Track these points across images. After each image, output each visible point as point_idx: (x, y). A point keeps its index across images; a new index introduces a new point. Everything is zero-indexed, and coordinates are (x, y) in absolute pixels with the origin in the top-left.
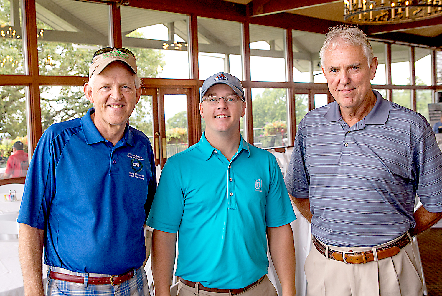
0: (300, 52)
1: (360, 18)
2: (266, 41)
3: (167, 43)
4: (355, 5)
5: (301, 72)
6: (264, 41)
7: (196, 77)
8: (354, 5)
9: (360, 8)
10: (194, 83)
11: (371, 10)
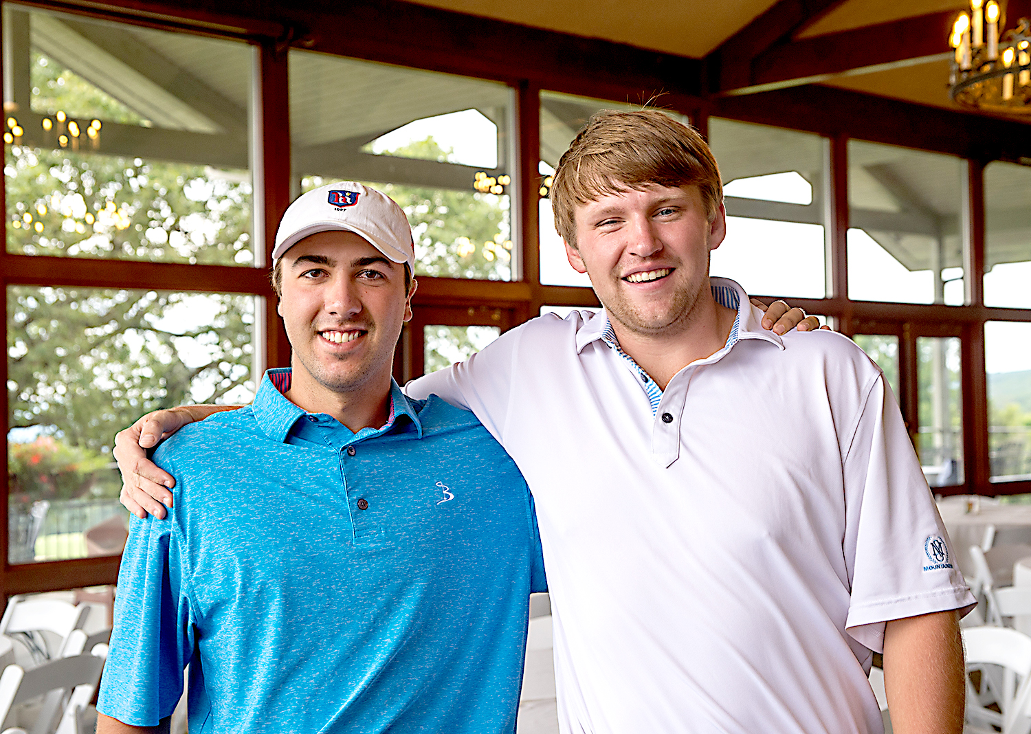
0: (904, 210)
1: (1008, 94)
2: (800, 174)
3: (490, 174)
4: (978, 52)
5: (910, 271)
6: (795, 174)
7: (532, 276)
8: (975, 51)
9: (994, 61)
10: (524, 294)
11: (1025, 68)
